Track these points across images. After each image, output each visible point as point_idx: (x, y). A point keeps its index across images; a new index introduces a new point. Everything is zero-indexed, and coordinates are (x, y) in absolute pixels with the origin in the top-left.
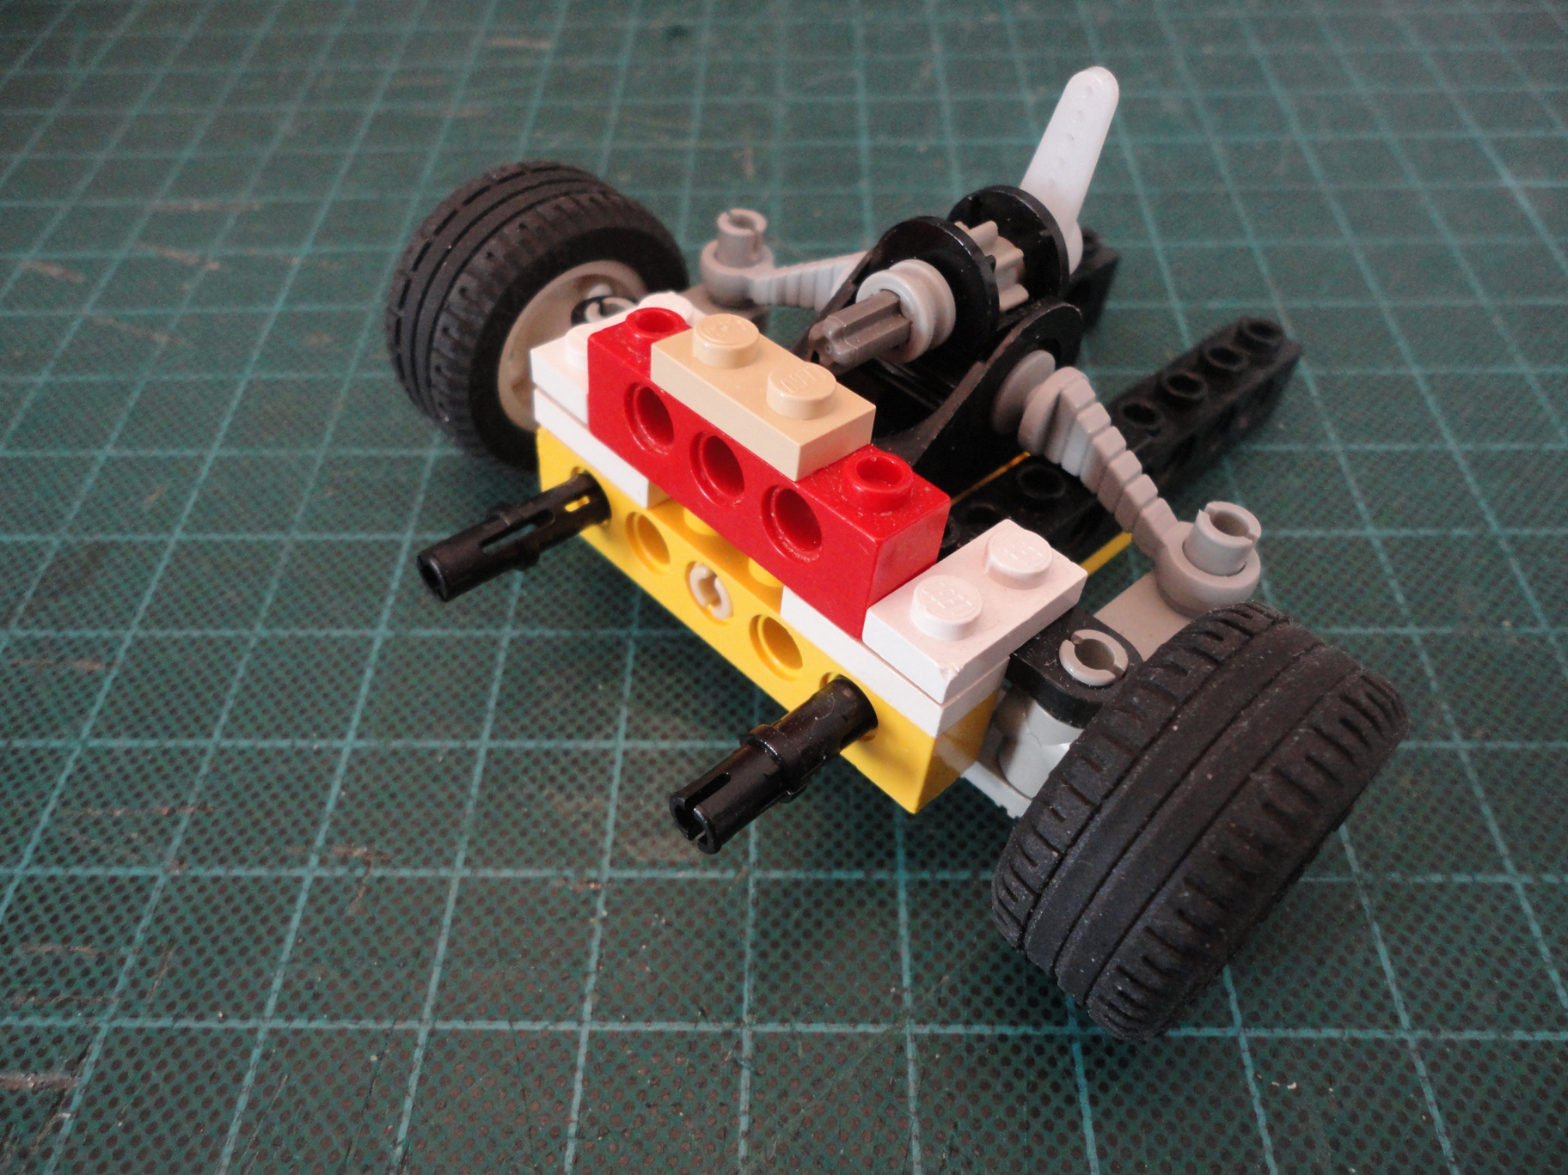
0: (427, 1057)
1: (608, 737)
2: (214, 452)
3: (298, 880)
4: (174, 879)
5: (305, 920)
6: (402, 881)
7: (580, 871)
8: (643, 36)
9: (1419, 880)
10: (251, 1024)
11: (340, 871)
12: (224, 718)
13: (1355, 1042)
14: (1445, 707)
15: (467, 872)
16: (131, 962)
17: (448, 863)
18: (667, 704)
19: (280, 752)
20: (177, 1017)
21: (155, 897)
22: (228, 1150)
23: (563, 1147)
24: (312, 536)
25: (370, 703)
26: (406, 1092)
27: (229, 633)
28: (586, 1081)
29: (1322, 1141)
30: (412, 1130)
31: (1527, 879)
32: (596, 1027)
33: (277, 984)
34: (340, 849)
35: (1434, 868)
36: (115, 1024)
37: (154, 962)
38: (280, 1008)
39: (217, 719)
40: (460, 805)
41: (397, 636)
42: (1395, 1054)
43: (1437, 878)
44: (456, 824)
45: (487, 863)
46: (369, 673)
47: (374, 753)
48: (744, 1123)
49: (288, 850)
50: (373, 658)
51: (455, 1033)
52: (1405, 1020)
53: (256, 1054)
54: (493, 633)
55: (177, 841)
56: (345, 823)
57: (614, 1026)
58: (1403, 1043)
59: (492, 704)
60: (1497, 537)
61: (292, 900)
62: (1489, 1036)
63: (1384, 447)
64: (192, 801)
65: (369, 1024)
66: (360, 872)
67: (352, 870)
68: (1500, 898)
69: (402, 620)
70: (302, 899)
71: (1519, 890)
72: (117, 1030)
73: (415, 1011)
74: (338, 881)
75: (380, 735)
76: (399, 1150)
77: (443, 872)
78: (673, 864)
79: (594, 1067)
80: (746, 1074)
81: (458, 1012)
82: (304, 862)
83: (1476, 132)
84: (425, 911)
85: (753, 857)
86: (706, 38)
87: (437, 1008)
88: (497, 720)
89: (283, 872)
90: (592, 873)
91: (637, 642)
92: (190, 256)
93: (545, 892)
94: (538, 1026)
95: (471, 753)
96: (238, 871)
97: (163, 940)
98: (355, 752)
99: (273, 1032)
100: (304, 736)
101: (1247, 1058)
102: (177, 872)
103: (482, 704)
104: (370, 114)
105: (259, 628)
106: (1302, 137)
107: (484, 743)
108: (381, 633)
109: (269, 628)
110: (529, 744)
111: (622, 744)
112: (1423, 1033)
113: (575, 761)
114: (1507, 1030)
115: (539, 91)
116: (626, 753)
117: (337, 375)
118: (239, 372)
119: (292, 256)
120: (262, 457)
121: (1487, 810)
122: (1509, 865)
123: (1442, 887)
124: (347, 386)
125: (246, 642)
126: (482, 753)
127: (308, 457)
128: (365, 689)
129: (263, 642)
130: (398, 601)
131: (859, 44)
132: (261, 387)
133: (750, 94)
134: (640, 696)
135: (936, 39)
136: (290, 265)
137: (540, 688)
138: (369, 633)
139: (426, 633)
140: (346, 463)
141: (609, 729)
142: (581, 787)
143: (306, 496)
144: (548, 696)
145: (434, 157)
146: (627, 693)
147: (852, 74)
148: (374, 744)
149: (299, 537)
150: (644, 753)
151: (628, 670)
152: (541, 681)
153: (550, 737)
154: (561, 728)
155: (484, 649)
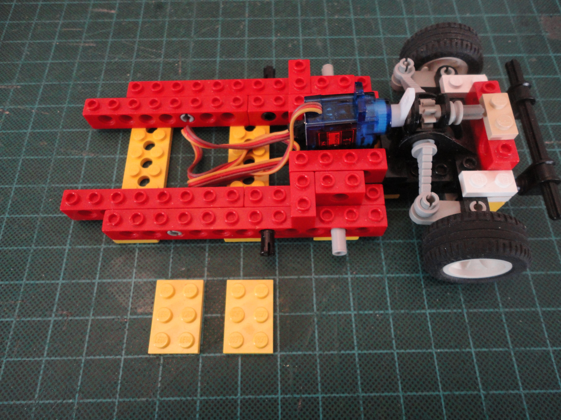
0: (85, 366)
1: (130, 278)
2: (15, 186)
3: (50, 321)
4: (18, 321)
5: (52, 332)
6: (76, 320)
7: (122, 317)
8: (147, 7)
9: (330, 313)
10: (40, 359)
11: (60, 318)
12: (26, 275)
13: (305, 355)
14: (348, 265)
15: (93, 318)
16: (9, 344)
17: (88, 315)
18: (147, 268)
19: (42, 284)
20: (22, 358)
21: (13, 326)
22: (38, 389)
23: (117, 386)
24: (46, 215)
25: (66, 269)
26: (80, 374)
27: (25, 248)
28: (123, 370)
29: (292, 378)
30: (82, 383)
31: (356, 312)
32: (126, 357)
33: (46, 348)
34: (60, 312)
35: (334, 310)
36: (8, 359)
37: (15, 344)
38: (48, 354)
39: (24, 275)
40: (91, 299)
41: (72, 248)
42: (313, 358)
43: (334, 313)
44: (90, 304)
45: (98, 315)
46: (65, 260)
47: (67, 284)
48: (160, 379)
49: (46, 313)
50: (66, 255)
51: (91, 360)
52: (317, 349)
53: (43, 366)
55: (17, 311)
56: (61, 305)
57: (130, 357)
58: (315, 355)
59: (99, 269)
61: (49, 326)
62: (336, 352)
64: (20, 299)
65: (70, 358)
66: (66, 318)
67: (63, 318)
68: (348, 318)
69: (73, 243)
70: (51, 326)
71: (353, 315)
72: (8, 361)
73: (81, 354)
74: (60, 321)
75: (69, 279)
76: (79, 388)
77: (87, 318)
79: (125, 366)
80: (161, 367)
81: (92, 354)
82: (51, 316)
84: (83, 328)
86: (169, 9)
87: (86, 353)
88: (100, 274)
89: (45, 319)
90: (125, 317)
91: (139, 249)
93: (113, 322)
94: (111, 357)
95: (94, 283)
96: (34, 319)
97: (16, 338)
98: (62, 284)
99: (47, 361)
100: (48, 279)
101: (279, 360)
102: (18, 320)
103: (96, 269)
104: (54, 44)
105: (33, 246)
106: (357, 57)
107: (97, 281)
108: (68, 247)
109: (36, 246)
110: (109, 281)
111: (134, 280)
112: (321, 352)
113: (121, 285)
114: (340, 351)
115: (112, 34)
116: (135, 282)
117: (50, 157)
118: (19, 156)
119: (32, 109)
120: (29, 188)
121: (351, 294)
122: (352, 309)
123: (335, 315)
124: (53, 161)
125: (30, 251)
126: (96, 284)
127: (43, 187)
128: (64, 265)
129: (35, 251)
130: (72, 237)
131: (221, 12)
132: (26, 162)
133: (182, 37)
134: (139, 265)
135: (247, 9)
136: (32, 112)
137: (112, 264)
138: (64, 247)
139: (80, 247)
140: (54, 189)
141: (130, 276)
142: (123, 293)
143: (44, 202)
144: (114, 266)
145: (76, 65)
146: (135, 265)
147: (217, 27)
148: (67, 281)
149: (42, 216)
150: (139, 283)
151: (136, 258)
152: (112, 261)
153: (114, 278)
154: (117, 276)
155: (96, 252)
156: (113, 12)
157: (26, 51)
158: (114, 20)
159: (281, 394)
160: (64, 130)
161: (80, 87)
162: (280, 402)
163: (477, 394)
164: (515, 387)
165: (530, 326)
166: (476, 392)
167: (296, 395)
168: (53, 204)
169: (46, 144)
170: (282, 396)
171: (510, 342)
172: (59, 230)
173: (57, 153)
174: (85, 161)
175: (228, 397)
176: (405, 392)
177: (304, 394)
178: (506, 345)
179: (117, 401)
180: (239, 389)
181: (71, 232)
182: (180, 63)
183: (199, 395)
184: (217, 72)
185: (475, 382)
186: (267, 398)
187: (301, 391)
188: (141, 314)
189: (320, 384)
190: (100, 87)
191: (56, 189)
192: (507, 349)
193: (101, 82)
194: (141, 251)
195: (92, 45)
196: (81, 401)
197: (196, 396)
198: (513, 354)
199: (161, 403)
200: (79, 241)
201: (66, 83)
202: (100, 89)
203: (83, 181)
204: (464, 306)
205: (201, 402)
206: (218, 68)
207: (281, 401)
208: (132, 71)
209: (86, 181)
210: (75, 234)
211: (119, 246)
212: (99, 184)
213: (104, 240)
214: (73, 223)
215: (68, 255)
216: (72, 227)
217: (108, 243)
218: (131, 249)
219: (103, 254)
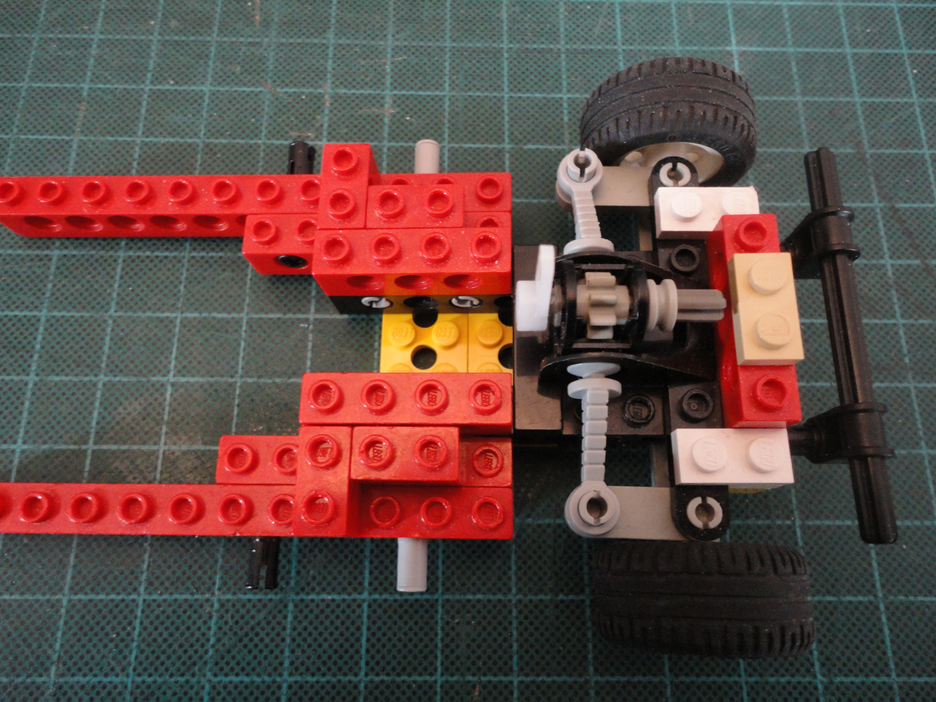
0: (67, 612)
1: (155, 444)
9: (540, 522)
13: (489, 601)
18: (187, 424)
23: (130, 652)
25: (29, 423)
26: (58, 629)
28: (141, 623)
29: (463, 645)
30: (62, 645)
32: (147, 597)
35: (549, 516)
41: (41, 380)
42: (505, 606)
43: (547, 521)
46: (27, 404)
47: (32, 452)
48: (212, 641)
50: (29, 394)
51: (80, 601)
52: (514, 590)
57: (154, 597)
58: (510, 601)
59: (94, 423)
62: (548, 597)
65: (39, 596)
69: (43, 370)
73: (61, 590)
75: (35, 442)
76: (56, 655)
79: (145, 616)
80: (215, 618)
81: (81, 590)
87: (71, 589)
88: (97, 434)
91: (173, 385)
94: (120, 597)
95: (85, 451)
98: (23, 452)
101: (440, 609)
103: (89, 423)
107: (90, 447)
108: (32, 378)
110: (114, 447)
111: (163, 447)
112: (520, 596)
113: (138, 457)
114: (557, 595)
116: (164, 452)
123: (549, 525)
126: (89, 453)
128: (25, 414)
130: (40, 357)
134: (173, 419)
137: (119, 414)
138: (25, 378)
139: (57, 379)
141: (156, 439)
144: (124, 419)
146: (166, 417)
148: (32, 447)
150: (173, 453)
151: (167, 403)
152: (120, 409)
153: (125, 443)
154: (131, 438)
155: (89, 389)
159: (442, 675)
160: (23, 137)
161: (54, 46)
162: (439, 689)
163: (810, 683)
164: (882, 671)
165: (918, 555)
166: (808, 679)
167: (469, 678)
170: (444, 679)
171: (878, 585)
172: (15, 342)
175: (341, 678)
176: (677, 676)
177: (485, 675)
178: (871, 591)
179: (129, 681)
180: (363, 663)
181: (38, 347)
183: (286, 674)
184: (333, 21)
185: (808, 660)
186: (415, 682)
187: (479, 669)
189: (515, 658)
190: (95, 46)
191: (8, 259)
192: (871, 598)
193: (97, 37)
196: (61, 680)
197: (281, 675)
198: (882, 607)
199: (214, 687)
200: (54, 366)
201: (26, 35)
202: (94, 51)
203: (62, 244)
204: (796, 513)
205: (290, 687)
206: (334, 14)
207: (442, 687)
208: (160, 15)
209: (67, 243)
210: (47, 352)
211: (134, 379)
212: (93, 252)
213: (103, 365)
214: (41, 329)
215: (34, 394)
216: (40, 338)
217: (111, 371)
218: (157, 386)
219: (103, 395)
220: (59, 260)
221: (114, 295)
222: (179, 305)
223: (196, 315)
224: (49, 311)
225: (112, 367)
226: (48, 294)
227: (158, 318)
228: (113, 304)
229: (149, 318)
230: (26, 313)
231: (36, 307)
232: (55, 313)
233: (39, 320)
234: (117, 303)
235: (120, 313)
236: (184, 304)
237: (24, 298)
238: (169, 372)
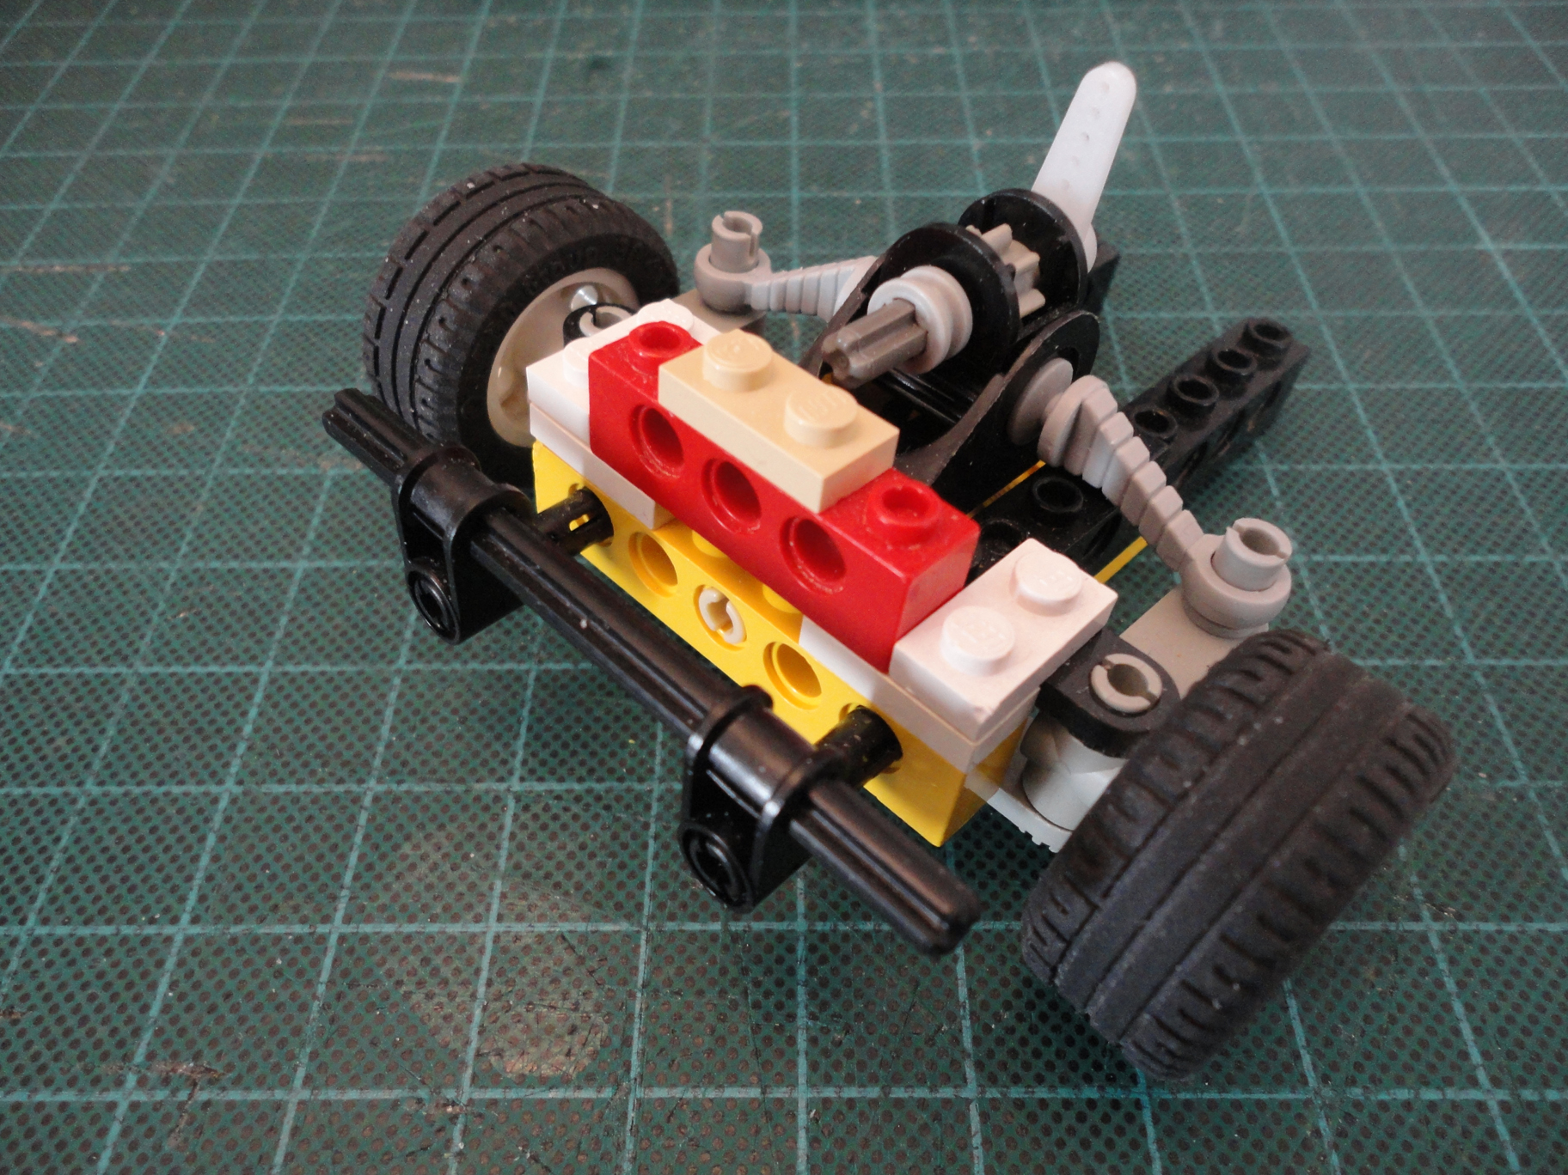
1: (477, 919)
2: (56, 565)
3: (112, 1106)
5: (116, 1159)
6: (231, 1105)
7: (437, 1090)
8: (560, 68)
9: (1383, 1096)
11: (161, 1095)
12: (42, 899)
14: (1414, 879)
15: (305, 1094)
17: (286, 1082)
18: (548, 876)
19: (103, 940)
24: (158, 668)
25: (209, 878)
27: (55, 791)
31: (1502, 1095)
34: (161, 1066)
35: (1400, 1082)
39: (33, 899)
40: (304, 1008)
41: (245, 793)
44: (297, 1032)
45: (330, 1081)
46: (211, 840)
47: (209, 942)
49: (101, 1069)
50: (218, 820)
54: (355, 788)
56: (170, 1032)
59: (348, 878)
60: (1472, 668)
61: (103, 1132)
63: (1350, 558)
66: (183, 1096)
67: (174, 1092)
68: (1473, 1120)
69: (253, 773)
70: (114, 1131)
71: (1495, 1109)
74: (157, 1106)
75: (218, 919)
77: (279, 1094)
78: (544, 1082)
82: (119, 1083)
83: (1453, 187)
84: (255, 1145)
85: (635, 1071)
86: (628, 73)
88: (353, 898)
89: (95, 1097)
90: (451, 1094)
91: (518, 799)
92: (45, 328)
93: (395, 1119)
95: (322, 939)
96: (44, 1096)
98: (188, 940)
100: (131, 921)
103: (337, 877)
104: (258, 159)
105: (90, 786)
106: (1266, 191)
107: (337, 927)
108: (228, 790)
109: (101, 783)
110: (388, 928)
111: (495, 927)
113: (439, 950)
115: (444, 133)
116: (497, 938)
117: (199, 472)
118: (90, 468)
119: (160, 327)
120: (108, 572)
121: (1458, 1008)
122: (1482, 1076)
124: (210, 484)
125: (74, 801)
126: (333, 940)
127: (160, 570)
128: (205, 860)
129: (93, 803)
130: (250, 748)
131: (793, 79)
132: (113, 486)
133: (674, 137)
134: (517, 866)
135: (877, 74)
136: (156, 338)
137: (404, 857)
138: (214, 789)
139: (278, 789)
140: (202, 578)
141: (480, 909)
142: (445, 982)
143: (156, 619)
144: (413, 867)
145: (324, 210)
146: (502, 863)
147: (785, 114)
148: (210, 930)
149: (143, 670)
150: (517, 938)
151: (506, 834)
152: (407, 848)
153: (412, 919)
154: (425, 908)
155: (344, 808)
156: (451, 79)
157: (164, 174)
158: (456, 97)
161: (331, 267)
168: (191, 628)
169: (192, 429)
172: (203, 722)
173: (230, 460)
174: (327, 484)
181: (248, 729)
182: (669, 204)
188: (522, 1080)
191: (209, 577)
194: (526, 808)
195: (379, 159)
200: (277, 765)
201: (286, 256)
203: (315, 550)
206: (795, 218)
209: (325, 549)
210: (265, 739)
211: (438, 788)
212: (373, 563)
213: (377, 762)
214: (258, 697)
215: (228, 820)
216: (253, 713)
217: (393, 773)
218: (488, 800)
219: (371, 819)
220: (307, 576)
221: (408, 634)
222: (534, 648)
223: (567, 665)
224: (278, 663)
225: (395, 764)
226: (279, 635)
227: (491, 672)
228: (404, 651)
229: (474, 672)
230: (231, 668)
231: (253, 658)
232: (290, 668)
233: (255, 681)
234: (413, 648)
235: (419, 666)
236: (543, 647)
237: (230, 642)
238: (511, 773)
